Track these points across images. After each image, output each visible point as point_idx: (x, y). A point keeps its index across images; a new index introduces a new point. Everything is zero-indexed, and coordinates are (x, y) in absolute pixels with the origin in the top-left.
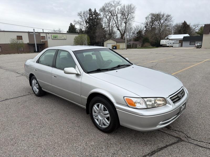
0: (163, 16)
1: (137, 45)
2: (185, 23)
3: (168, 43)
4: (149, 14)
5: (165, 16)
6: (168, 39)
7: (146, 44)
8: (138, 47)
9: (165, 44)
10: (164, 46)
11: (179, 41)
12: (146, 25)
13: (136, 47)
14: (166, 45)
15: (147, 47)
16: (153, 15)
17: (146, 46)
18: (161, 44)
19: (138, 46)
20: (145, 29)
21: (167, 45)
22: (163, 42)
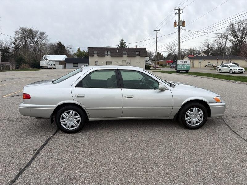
0: (36, 33)
1: (9, 66)
2: (59, 44)
3: (48, 64)
4: (19, 28)
5: (39, 33)
6: (47, 60)
7: (23, 65)
8: (11, 69)
9: (45, 65)
10: (44, 67)
11: (58, 62)
12: (14, 41)
13: (8, 69)
14: (47, 66)
15: (26, 68)
16: (24, 30)
17: (24, 68)
18: (40, 65)
19: (11, 67)
20: (13, 46)
21: (49, 67)
22: (42, 63)
